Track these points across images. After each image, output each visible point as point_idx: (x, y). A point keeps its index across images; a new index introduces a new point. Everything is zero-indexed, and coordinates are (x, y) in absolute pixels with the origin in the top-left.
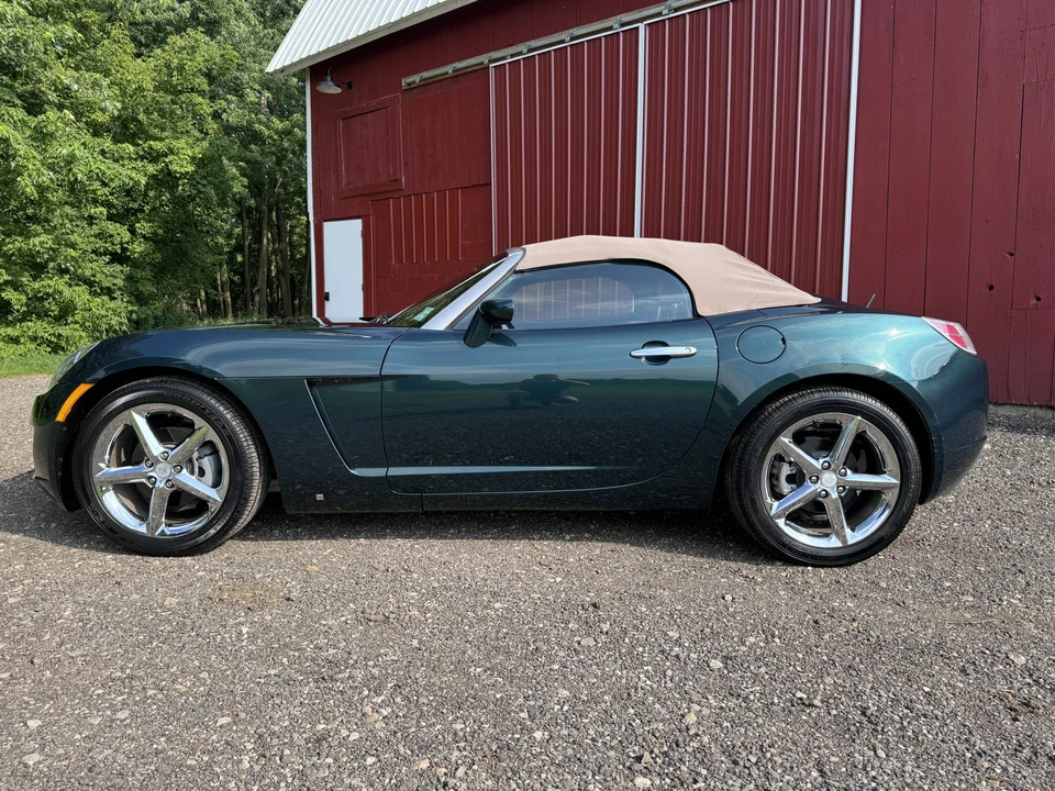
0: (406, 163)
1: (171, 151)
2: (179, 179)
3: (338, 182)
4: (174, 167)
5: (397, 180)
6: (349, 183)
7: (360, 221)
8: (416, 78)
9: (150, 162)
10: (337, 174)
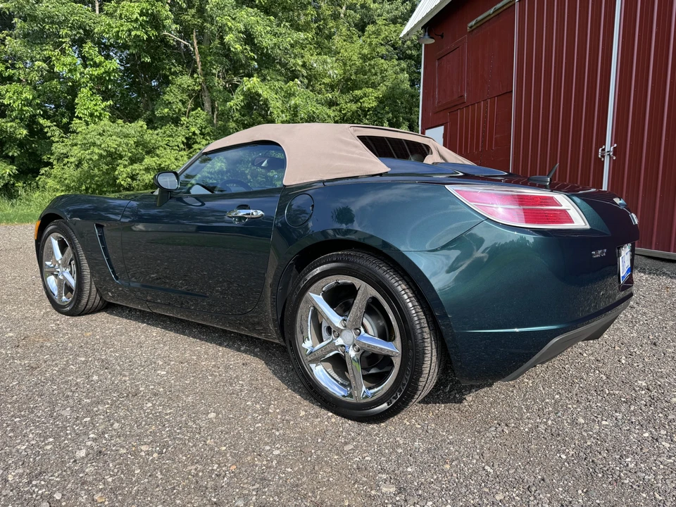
0: (468, 84)
1: (365, 94)
2: (368, 111)
3: (434, 103)
4: (366, 105)
5: (462, 96)
6: (439, 102)
7: (443, 127)
8: (473, 23)
9: (355, 103)
10: (434, 97)
